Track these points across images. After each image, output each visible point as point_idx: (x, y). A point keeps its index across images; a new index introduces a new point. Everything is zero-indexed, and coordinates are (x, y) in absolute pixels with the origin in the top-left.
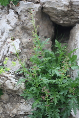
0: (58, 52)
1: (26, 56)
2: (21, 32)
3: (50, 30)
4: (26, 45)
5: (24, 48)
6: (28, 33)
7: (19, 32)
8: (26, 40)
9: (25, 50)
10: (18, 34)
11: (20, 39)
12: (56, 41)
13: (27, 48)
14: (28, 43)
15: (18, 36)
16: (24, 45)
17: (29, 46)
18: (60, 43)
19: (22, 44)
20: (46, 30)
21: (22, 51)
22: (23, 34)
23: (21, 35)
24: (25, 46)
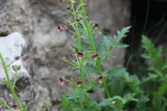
0: (153, 76)
1: (46, 90)
2: (30, 11)
3: (118, 10)
4: (47, 56)
5: (39, 63)
6: (52, 17)
7: (22, 12)
8: (45, 38)
9: (44, 71)
10: (19, 18)
11: (25, 33)
12: (145, 40)
13: (50, 65)
14: (53, 48)
15: (19, 23)
16: (40, 54)
17: (56, 57)
18: (156, 46)
19: (35, 50)
20: (107, 9)
21: (32, 74)
22: (35, 19)
23: (29, 21)
24: (43, 59)
